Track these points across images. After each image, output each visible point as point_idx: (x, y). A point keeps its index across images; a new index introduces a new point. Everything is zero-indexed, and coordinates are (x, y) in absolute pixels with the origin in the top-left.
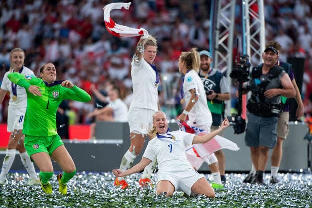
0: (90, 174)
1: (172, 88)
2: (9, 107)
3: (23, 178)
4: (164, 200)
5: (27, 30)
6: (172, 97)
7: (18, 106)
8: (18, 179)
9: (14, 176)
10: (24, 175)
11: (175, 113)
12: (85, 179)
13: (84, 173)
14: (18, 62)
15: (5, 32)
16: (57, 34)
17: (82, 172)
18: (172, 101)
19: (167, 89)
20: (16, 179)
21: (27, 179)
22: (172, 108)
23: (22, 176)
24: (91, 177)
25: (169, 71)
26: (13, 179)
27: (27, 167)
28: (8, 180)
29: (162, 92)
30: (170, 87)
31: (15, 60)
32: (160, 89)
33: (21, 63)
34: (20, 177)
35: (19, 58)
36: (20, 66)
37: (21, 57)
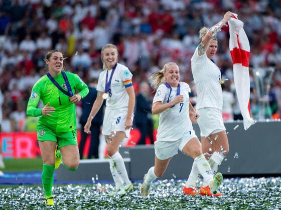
0: (180, 181)
1: (265, 84)
2: (107, 108)
3: (106, 188)
4: (262, 207)
5: (104, 27)
6: (265, 94)
7: (115, 106)
8: (101, 190)
9: (96, 187)
10: (107, 185)
11: (270, 111)
12: (173, 187)
13: (172, 180)
14: (110, 59)
15: (81, 30)
16: (137, 30)
17: (170, 179)
18: (266, 98)
19: (260, 86)
20: (99, 190)
21: (110, 190)
22: (266, 106)
23: (105, 186)
24: (180, 185)
25: (261, 66)
26: (96, 190)
27: (115, 176)
28: (90, 191)
29: (255, 88)
30: (263, 84)
31: (107, 57)
32: (253, 86)
33: (113, 60)
34: (103, 187)
35: (110, 54)
36: (113, 63)
37: (113, 54)
